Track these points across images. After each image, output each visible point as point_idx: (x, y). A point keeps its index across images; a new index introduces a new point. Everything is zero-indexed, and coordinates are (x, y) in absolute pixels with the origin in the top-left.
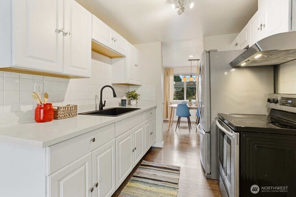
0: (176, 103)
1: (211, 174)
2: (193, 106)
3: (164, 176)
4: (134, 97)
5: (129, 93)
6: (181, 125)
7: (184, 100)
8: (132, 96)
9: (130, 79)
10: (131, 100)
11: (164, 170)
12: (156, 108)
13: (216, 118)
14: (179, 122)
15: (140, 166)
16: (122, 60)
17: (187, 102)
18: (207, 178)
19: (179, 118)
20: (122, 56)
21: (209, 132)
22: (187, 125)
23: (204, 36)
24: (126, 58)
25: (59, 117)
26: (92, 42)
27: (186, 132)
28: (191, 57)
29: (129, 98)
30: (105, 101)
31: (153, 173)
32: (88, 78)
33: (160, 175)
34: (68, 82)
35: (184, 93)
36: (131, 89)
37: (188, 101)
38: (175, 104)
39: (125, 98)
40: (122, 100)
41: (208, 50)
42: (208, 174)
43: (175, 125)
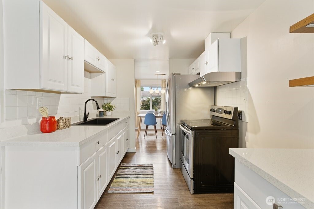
1: (176, 165)
2: (159, 115)
3: (142, 171)
4: (110, 108)
5: (105, 105)
6: (149, 132)
7: (150, 109)
8: (108, 108)
9: (108, 92)
10: (107, 112)
11: (140, 167)
12: (129, 118)
13: (179, 124)
14: (146, 130)
15: (120, 168)
16: (102, 76)
17: (153, 112)
18: (173, 168)
19: (147, 126)
20: (101, 72)
21: (175, 134)
22: (154, 132)
23: (170, 58)
24: (105, 74)
25: (60, 127)
26: (85, 63)
27: (153, 138)
28: (158, 72)
29: (105, 109)
30: (88, 113)
31: (133, 171)
32: (82, 93)
33: (138, 171)
34: (59, 97)
35: (150, 103)
36: (106, 101)
38: (143, 114)
39: (101, 109)
40: (100, 112)
41: (173, 73)
42: (174, 165)
43: (143, 133)
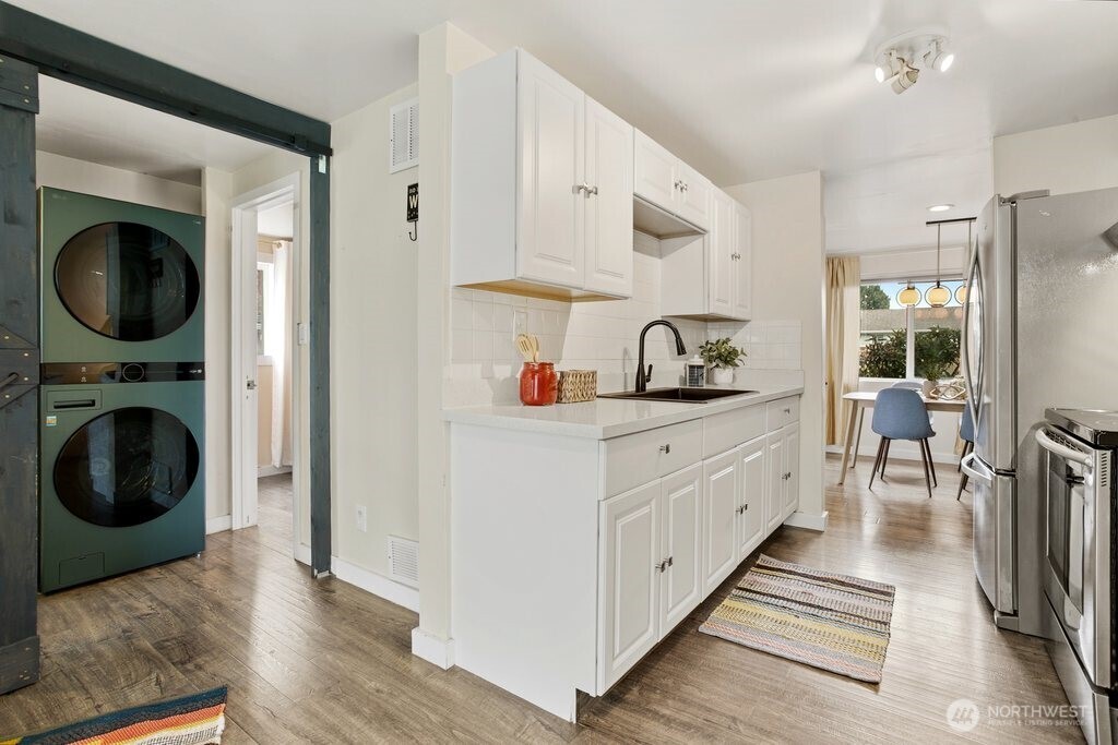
0: (869, 388)
1: (1015, 613)
2: (948, 398)
3: (839, 599)
4: (728, 358)
5: (709, 346)
6: (890, 470)
7: (904, 376)
8: (720, 356)
9: (719, 300)
10: (717, 370)
11: (834, 586)
12: (800, 395)
13: (1036, 427)
14: (882, 458)
15: (754, 569)
16: (697, 243)
17: (919, 386)
18: (999, 628)
19: (885, 441)
20: (694, 232)
21: (1011, 473)
22: (920, 472)
23: (997, 136)
24: (706, 236)
25: (565, 396)
26: (634, 201)
27: (917, 495)
28: (940, 210)
29: (710, 361)
30: (651, 367)
31: (801, 589)
32: (626, 298)
33: (822, 595)
34: (568, 312)
35: (905, 351)
36: (714, 334)
37: (922, 381)
38: (870, 390)
39: (698, 361)
40: (692, 367)
41: (1006, 195)
42: (1003, 614)
43: (864, 470)
